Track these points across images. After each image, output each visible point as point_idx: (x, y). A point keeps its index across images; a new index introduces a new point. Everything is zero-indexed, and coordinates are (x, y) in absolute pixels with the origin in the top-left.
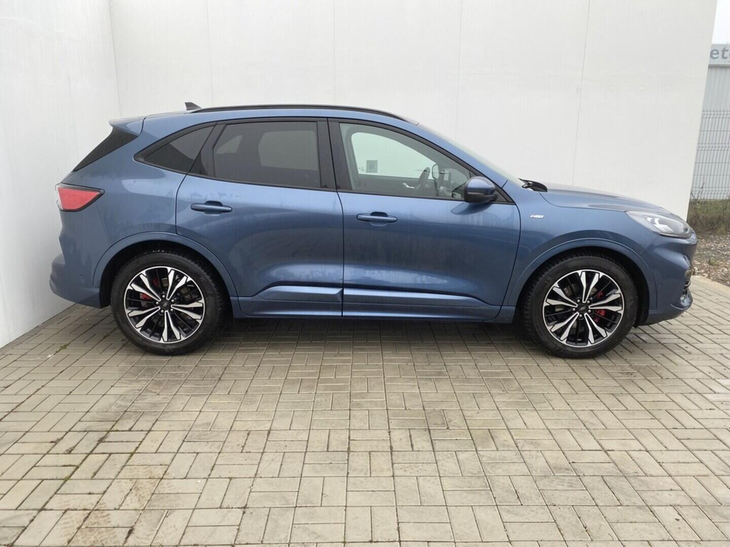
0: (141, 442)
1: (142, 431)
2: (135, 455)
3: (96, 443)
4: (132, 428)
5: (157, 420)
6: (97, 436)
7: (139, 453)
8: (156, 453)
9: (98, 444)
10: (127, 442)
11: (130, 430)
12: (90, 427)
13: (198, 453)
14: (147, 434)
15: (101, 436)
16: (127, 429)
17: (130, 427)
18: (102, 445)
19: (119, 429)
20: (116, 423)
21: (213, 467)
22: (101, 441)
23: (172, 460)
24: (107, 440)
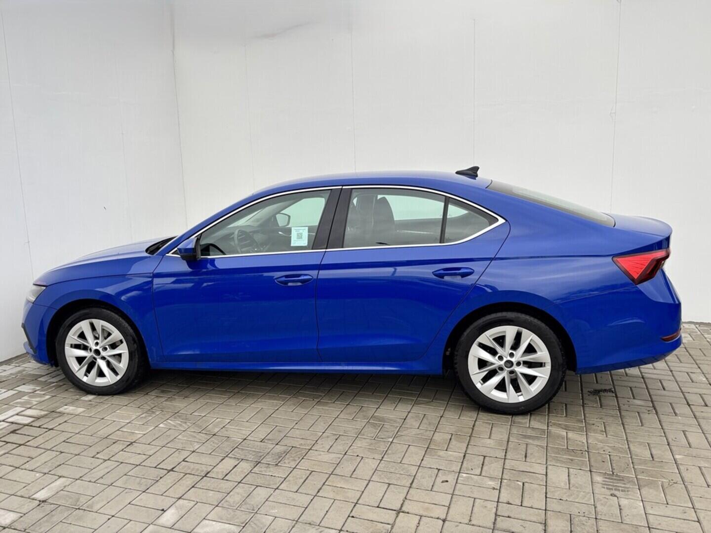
0: (36, 437)
1: (47, 428)
2: (22, 446)
3: (9, 432)
4: (42, 425)
5: (65, 422)
6: (15, 427)
7: (26, 445)
8: (36, 447)
9: (8, 434)
10: (28, 435)
11: (39, 427)
12: (18, 420)
13: (62, 453)
14: (46, 432)
15: (16, 428)
16: (38, 426)
17: (41, 424)
18: (12, 434)
19: (33, 425)
20: (37, 420)
21: (60, 465)
22: (14, 432)
23: (40, 455)
24: (17, 432)
